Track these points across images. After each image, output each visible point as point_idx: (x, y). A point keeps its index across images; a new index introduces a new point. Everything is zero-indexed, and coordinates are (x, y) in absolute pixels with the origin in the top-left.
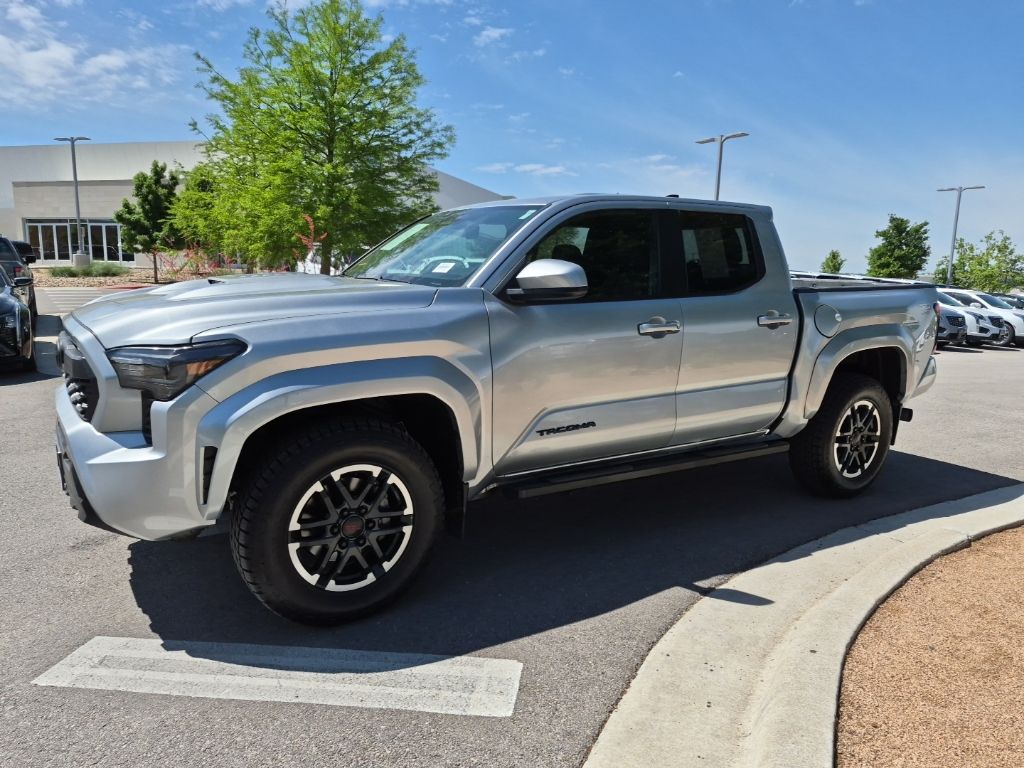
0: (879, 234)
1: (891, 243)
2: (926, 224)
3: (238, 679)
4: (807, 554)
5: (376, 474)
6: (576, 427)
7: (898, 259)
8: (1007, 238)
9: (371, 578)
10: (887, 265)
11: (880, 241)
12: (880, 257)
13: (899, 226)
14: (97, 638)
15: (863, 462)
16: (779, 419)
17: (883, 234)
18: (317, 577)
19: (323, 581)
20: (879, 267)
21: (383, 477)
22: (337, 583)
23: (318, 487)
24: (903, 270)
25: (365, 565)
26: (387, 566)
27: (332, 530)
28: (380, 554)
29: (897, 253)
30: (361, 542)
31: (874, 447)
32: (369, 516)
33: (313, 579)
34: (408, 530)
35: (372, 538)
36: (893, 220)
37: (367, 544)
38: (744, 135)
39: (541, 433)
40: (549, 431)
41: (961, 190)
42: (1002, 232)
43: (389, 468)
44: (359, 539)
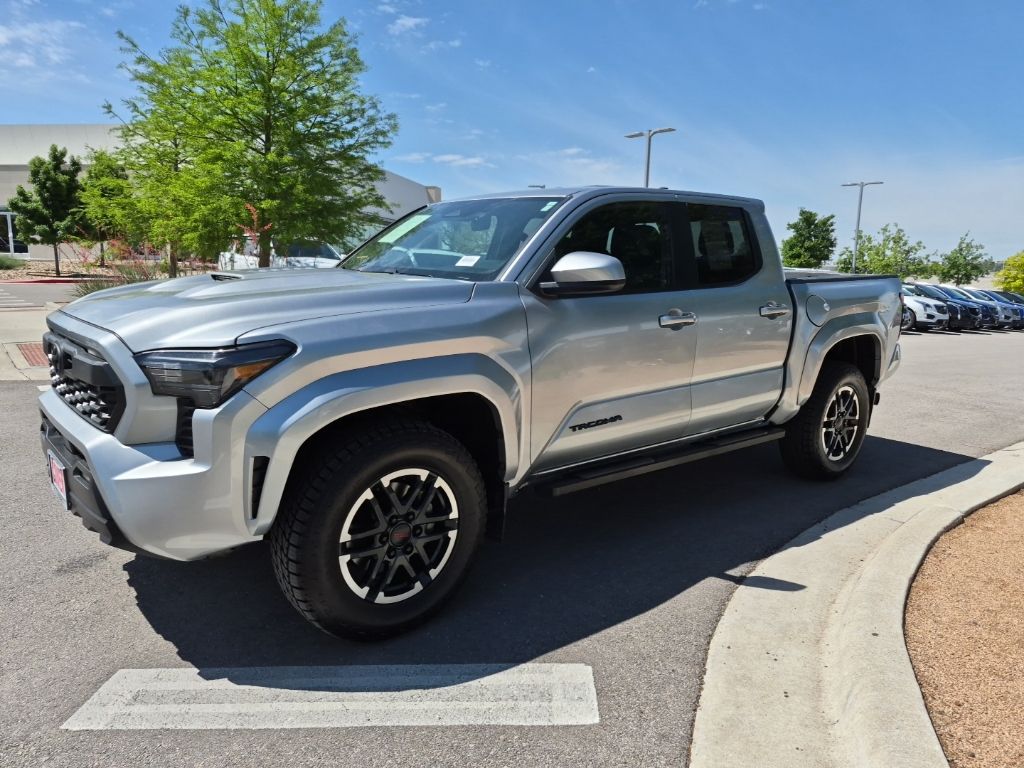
0: (790, 226)
1: (801, 235)
2: (832, 217)
3: (297, 706)
4: (817, 537)
5: (423, 478)
6: (605, 421)
7: (807, 249)
8: (900, 231)
9: (418, 587)
10: (798, 256)
11: (791, 233)
12: (791, 248)
13: (808, 219)
14: (122, 672)
15: (845, 445)
16: (776, 407)
17: (794, 226)
18: (366, 589)
19: (372, 594)
20: (791, 257)
21: (431, 480)
22: (386, 595)
23: (368, 494)
24: (813, 261)
25: (413, 574)
26: (434, 573)
27: (381, 538)
28: (427, 561)
29: (807, 244)
30: (409, 550)
31: (853, 431)
32: (417, 522)
33: (362, 592)
34: (453, 534)
35: (419, 545)
36: (803, 213)
37: (415, 551)
38: (670, 130)
39: (574, 428)
40: (581, 427)
41: (862, 185)
42: (896, 225)
43: (436, 470)
44: (406, 546)
